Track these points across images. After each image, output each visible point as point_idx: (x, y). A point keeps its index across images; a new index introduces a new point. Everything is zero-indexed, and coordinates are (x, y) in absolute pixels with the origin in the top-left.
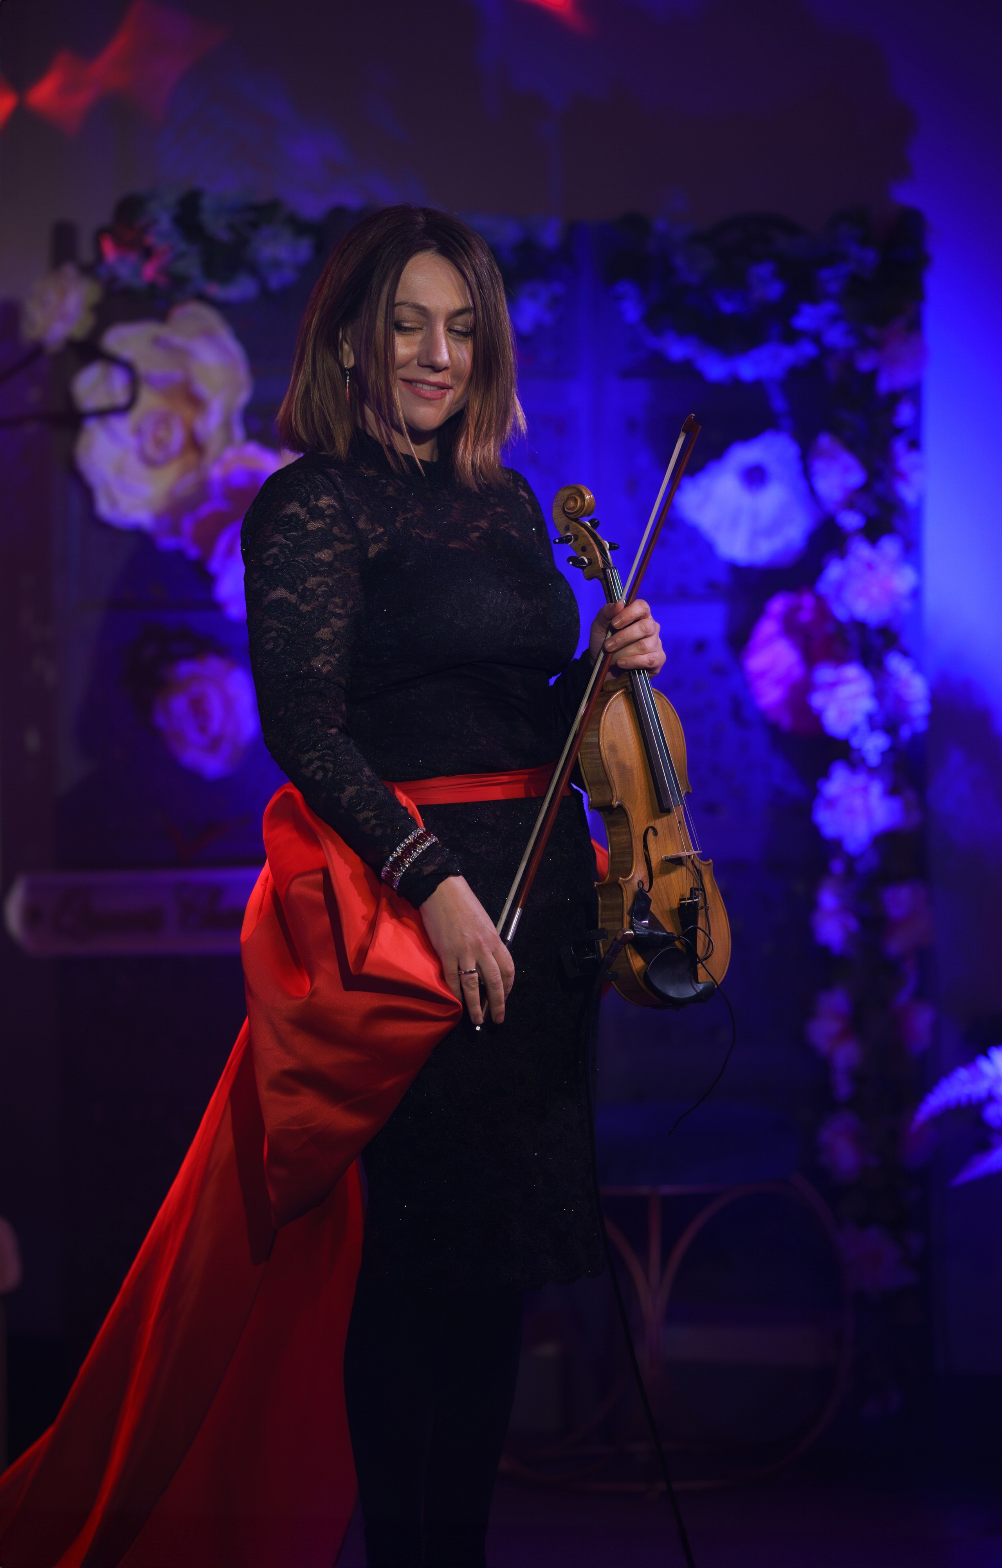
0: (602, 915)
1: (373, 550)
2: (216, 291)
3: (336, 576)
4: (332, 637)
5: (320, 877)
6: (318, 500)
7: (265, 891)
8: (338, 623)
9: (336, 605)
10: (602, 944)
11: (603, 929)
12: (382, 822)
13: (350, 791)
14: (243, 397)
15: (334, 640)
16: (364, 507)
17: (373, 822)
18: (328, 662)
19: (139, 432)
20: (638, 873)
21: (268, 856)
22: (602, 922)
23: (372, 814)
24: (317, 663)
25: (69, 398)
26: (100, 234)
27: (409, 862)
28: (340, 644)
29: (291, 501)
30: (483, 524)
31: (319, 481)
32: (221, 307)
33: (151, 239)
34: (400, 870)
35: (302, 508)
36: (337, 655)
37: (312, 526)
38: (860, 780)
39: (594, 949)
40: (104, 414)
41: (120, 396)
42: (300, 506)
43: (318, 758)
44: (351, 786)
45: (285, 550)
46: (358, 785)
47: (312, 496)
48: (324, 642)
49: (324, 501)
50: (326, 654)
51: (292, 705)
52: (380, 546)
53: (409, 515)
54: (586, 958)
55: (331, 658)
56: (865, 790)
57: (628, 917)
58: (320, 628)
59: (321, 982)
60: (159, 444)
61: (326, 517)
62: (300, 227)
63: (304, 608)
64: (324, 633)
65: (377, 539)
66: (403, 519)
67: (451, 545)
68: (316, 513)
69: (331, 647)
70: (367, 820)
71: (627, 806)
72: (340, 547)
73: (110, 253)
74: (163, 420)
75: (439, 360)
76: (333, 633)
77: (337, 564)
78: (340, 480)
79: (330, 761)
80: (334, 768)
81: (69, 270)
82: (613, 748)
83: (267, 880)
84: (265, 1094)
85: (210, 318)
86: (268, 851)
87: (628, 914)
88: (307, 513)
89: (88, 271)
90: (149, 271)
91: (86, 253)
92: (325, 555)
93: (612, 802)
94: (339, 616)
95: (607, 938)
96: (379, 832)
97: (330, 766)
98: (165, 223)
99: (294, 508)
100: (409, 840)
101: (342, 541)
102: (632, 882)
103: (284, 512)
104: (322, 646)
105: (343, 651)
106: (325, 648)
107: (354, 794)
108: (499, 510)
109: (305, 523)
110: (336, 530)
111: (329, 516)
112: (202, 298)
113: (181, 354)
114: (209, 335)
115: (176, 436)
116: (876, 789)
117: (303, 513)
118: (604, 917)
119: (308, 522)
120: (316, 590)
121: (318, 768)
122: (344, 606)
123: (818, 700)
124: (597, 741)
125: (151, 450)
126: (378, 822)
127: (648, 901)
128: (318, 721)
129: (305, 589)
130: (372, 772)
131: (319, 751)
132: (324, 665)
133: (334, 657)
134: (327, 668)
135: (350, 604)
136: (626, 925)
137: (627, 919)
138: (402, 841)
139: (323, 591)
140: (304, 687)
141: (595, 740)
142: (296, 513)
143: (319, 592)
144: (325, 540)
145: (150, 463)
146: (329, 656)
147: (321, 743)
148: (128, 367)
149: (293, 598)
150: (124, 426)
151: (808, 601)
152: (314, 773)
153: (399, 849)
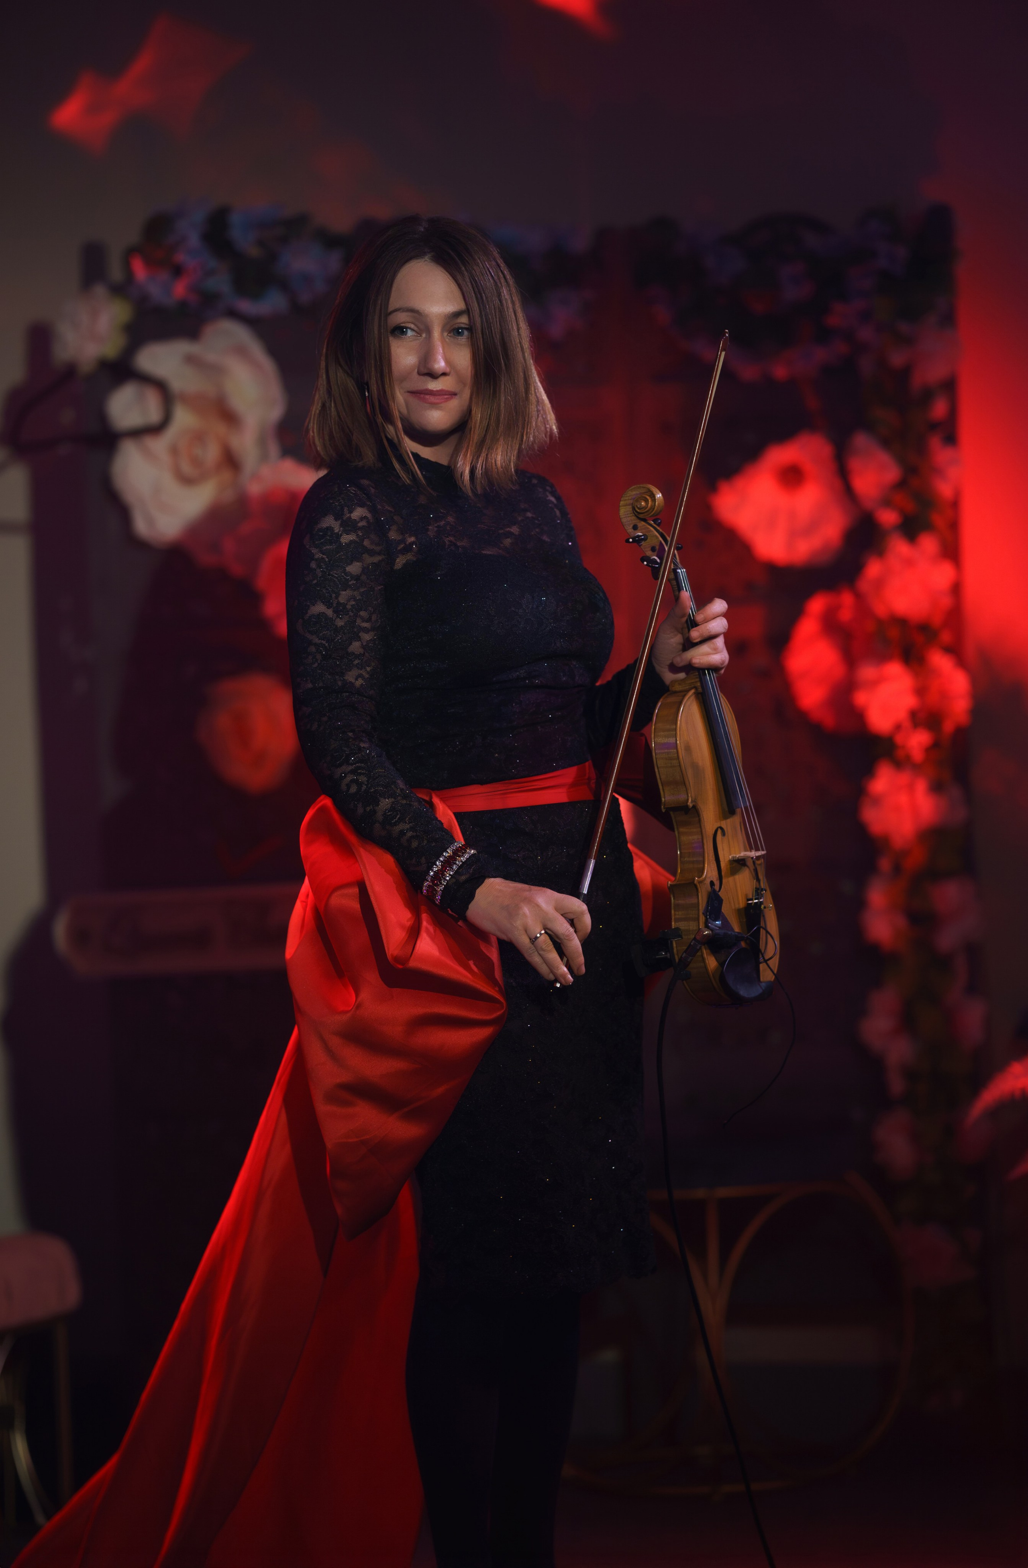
0: (675, 915)
1: (400, 562)
2: (246, 306)
3: (362, 590)
4: (362, 651)
5: (356, 890)
6: (351, 512)
7: (307, 907)
8: (367, 637)
9: (364, 620)
10: (676, 944)
11: (677, 929)
12: (418, 834)
13: (385, 803)
14: (276, 413)
15: (364, 653)
16: (395, 518)
17: (410, 834)
18: (360, 676)
19: (174, 451)
20: (710, 872)
21: (307, 872)
22: (675, 922)
23: (408, 826)
24: (350, 677)
25: (102, 418)
26: (130, 253)
27: (450, 875)
28: (370, 657)
29: (326, 515)
30: (515, 530)
31: (352, 493)
32: (251, 322)
33: (181, 257)
34: (441, 883)
35: (336, 520)
36: (368, 669)
37: (346, 539)
38: (904, 778)
39: (668, 948)
40: (139, 433)
41: (154, 415)
42: (334, 519)
43: (353, 772)
44: (385, 798)
45: (322, 564)
46: (392, 798)
47: (346, 509)
48: (357, 656)
49: (358, 513)
50: (358, 668)
51: (325, 719)
52: (409, 556)
53: (442, 523)
54: (657, 957)
55: (362, 672)
56: (911, 788)
57: (703, 917)
58: (351, 642)
59: (365, 995)
60: (196, 462)
61: (358, 529)
62: (330, 241)
63: (340, 623)
64: (355, 647)
65: (407, 549)
66: (436, 527)
67: (484, 552)
68: (349, 526)
69: (362, 661)
70: (402, 833)
71: (700, 806)
72: (369, 560)
73: (140, 272)
74: (199, 437)
75: (436, 366)
76: (363, 647)
77: (364, 577)
78: (373, 490)
79: (363, 774)
80: (368, 781)
81: (100, 290)
82: (688, 749)
83: (308, 896)
84: (322, 1108)
85: (240, 333)
86: (307, 867)
87: (703, 913)
88: (341, 525)
89: (119, 290)
90: (180, 289)
91: (116, 273)
92: (354, 568)
93: (687, 802)
94: (366, 631)
95: (682, 938)
96: (415, 844)
97: (363, 779)
98: (194, 240)
99: (329, 522)
100: (449, 853)
101: (372, 553)
102: (705, 882)
103: (319, 526)
104: (354, 661)
105: (373, 664)
106: (356, 662)
107: (389, 806)
108: (529, 515)
109: (338, 536)
110: (366, 543)
111: (361, 528)
112: (233, 314)
113: (214, 371)
114: (241, 351)
115: (211, 453)
116: (921, 787)
117: (337, 527)
118: (677, 916)
119: (341, 535)
120: (347, 604)
121: (352, 781)
122: (369, 620)
123: (861, 698)
124: (675, 742)
125: (187, 468)
126: (415, 834)
127: (720, 901)
128: (350, 734)
129: (339, 603)
130: (406, 785)
131: (352, 764)
132: (356, 679)
133: (366, 670)
134: (360, 682)
135: (374, 617)
136: (702, 926)
137: (702, 919)
138: (441, 855)
139: (352, 606)
140: (338, 701)
141: (672, 740)
142: (331, 527)
143: (349, 607)
144: (356, 552)
145: (187, 481)
146: (361, 669)
147: (354, 756)
148: (161, 386)
149: (330, 612)
150: (159, 445)
151: (847, 599)
152: (348, 786)
153: (439, 863)
